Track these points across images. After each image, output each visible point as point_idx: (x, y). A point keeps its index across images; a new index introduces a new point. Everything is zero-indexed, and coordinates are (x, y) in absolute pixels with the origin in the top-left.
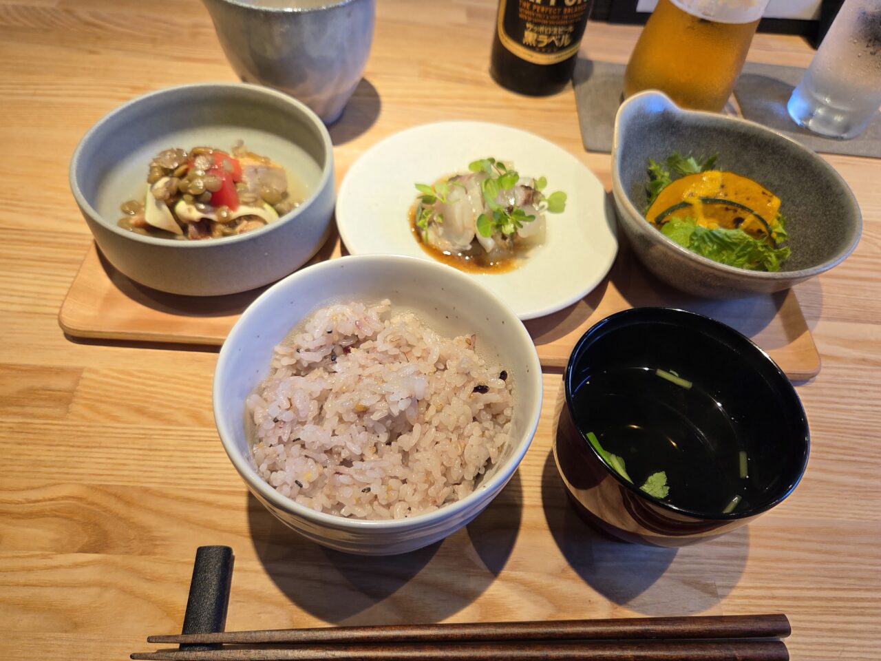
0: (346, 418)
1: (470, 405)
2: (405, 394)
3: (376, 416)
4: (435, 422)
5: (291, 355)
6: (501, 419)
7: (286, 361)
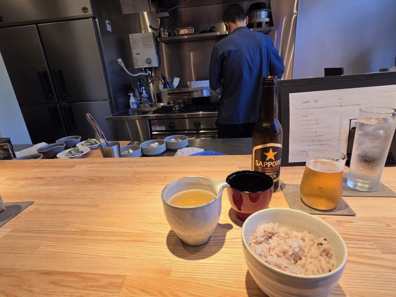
0: (280, 255)
1: (318, 250)
2: (297, 245)
3: (290, 253)
4: (309, 255)
5: (254, 239)
6: (329, 255)
7: (254, 241)
